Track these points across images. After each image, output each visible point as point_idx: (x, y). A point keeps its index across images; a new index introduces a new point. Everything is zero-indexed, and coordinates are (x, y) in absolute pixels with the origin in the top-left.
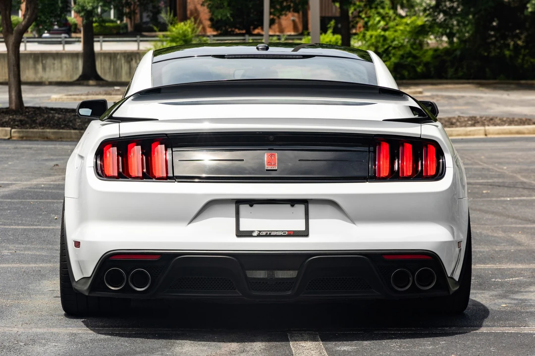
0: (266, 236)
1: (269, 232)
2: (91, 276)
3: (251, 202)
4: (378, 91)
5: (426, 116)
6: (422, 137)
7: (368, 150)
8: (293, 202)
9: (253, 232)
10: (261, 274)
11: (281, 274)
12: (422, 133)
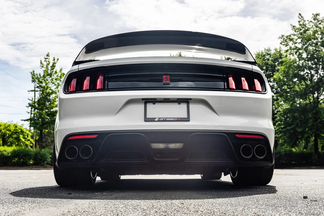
0: (163, 121)
1: (165, 119)
3: (154, 101)
6: (253, 71)
8: (179, 102)
9: (155, 118)
12: (253, 68)
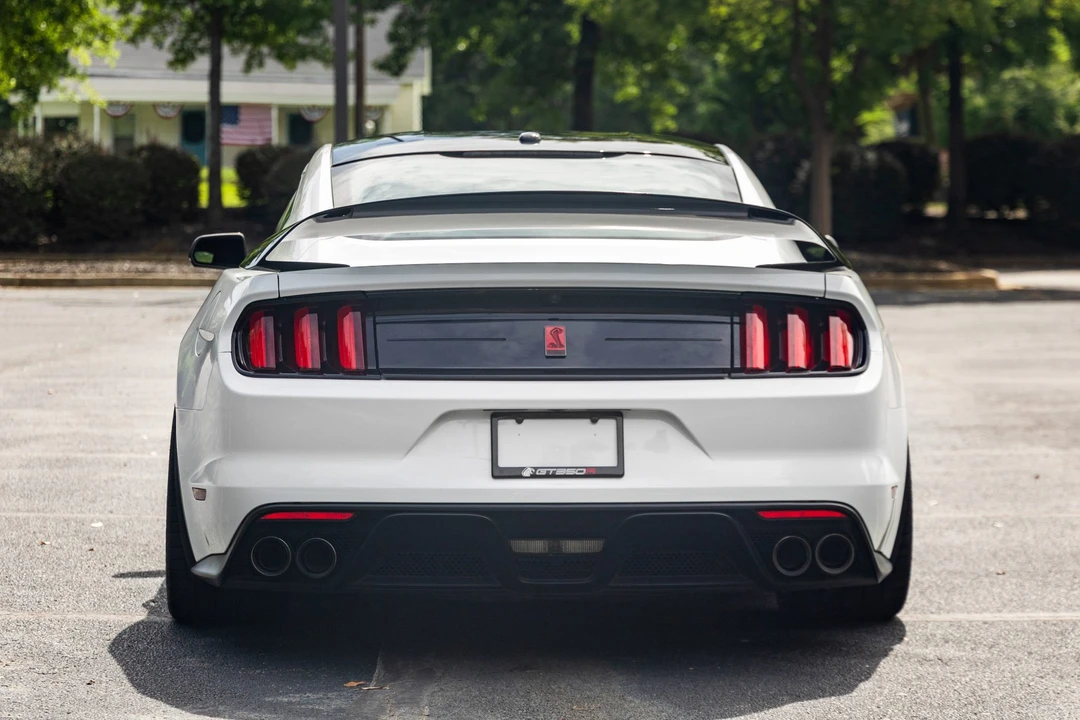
0: (547, 476)
1: (552, 470)
2: (227, 551)
3: (520, 415)
4: (746, 214)
5: (833, 259)
6: (827, 297)
7: (729, 321)
8: (594, 415)
9: (523, 469)
10: (538, 546)
11: (573, 546)
12: (828, 289)
